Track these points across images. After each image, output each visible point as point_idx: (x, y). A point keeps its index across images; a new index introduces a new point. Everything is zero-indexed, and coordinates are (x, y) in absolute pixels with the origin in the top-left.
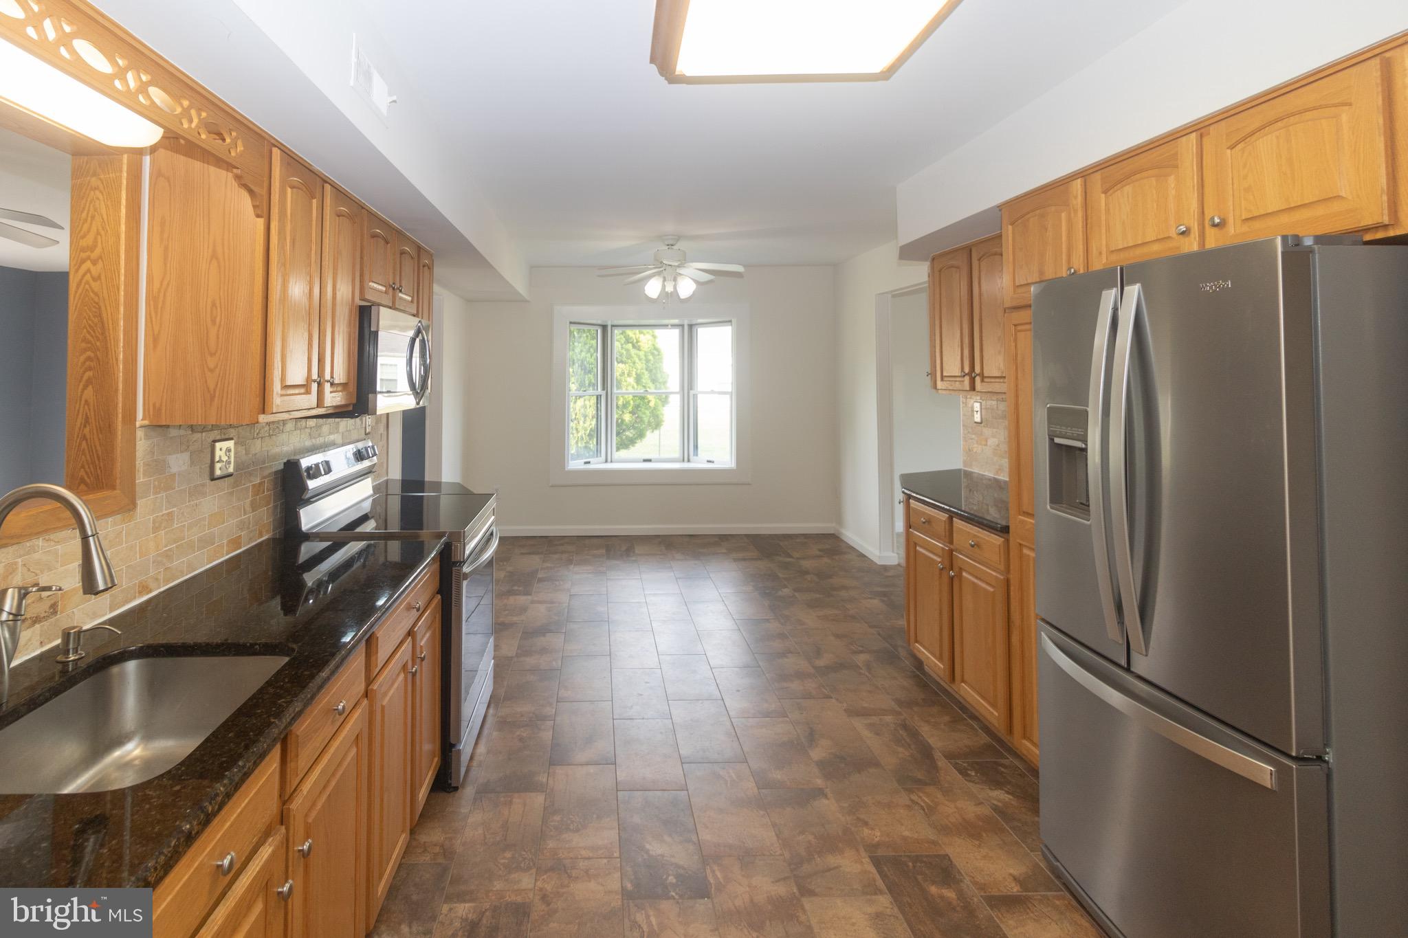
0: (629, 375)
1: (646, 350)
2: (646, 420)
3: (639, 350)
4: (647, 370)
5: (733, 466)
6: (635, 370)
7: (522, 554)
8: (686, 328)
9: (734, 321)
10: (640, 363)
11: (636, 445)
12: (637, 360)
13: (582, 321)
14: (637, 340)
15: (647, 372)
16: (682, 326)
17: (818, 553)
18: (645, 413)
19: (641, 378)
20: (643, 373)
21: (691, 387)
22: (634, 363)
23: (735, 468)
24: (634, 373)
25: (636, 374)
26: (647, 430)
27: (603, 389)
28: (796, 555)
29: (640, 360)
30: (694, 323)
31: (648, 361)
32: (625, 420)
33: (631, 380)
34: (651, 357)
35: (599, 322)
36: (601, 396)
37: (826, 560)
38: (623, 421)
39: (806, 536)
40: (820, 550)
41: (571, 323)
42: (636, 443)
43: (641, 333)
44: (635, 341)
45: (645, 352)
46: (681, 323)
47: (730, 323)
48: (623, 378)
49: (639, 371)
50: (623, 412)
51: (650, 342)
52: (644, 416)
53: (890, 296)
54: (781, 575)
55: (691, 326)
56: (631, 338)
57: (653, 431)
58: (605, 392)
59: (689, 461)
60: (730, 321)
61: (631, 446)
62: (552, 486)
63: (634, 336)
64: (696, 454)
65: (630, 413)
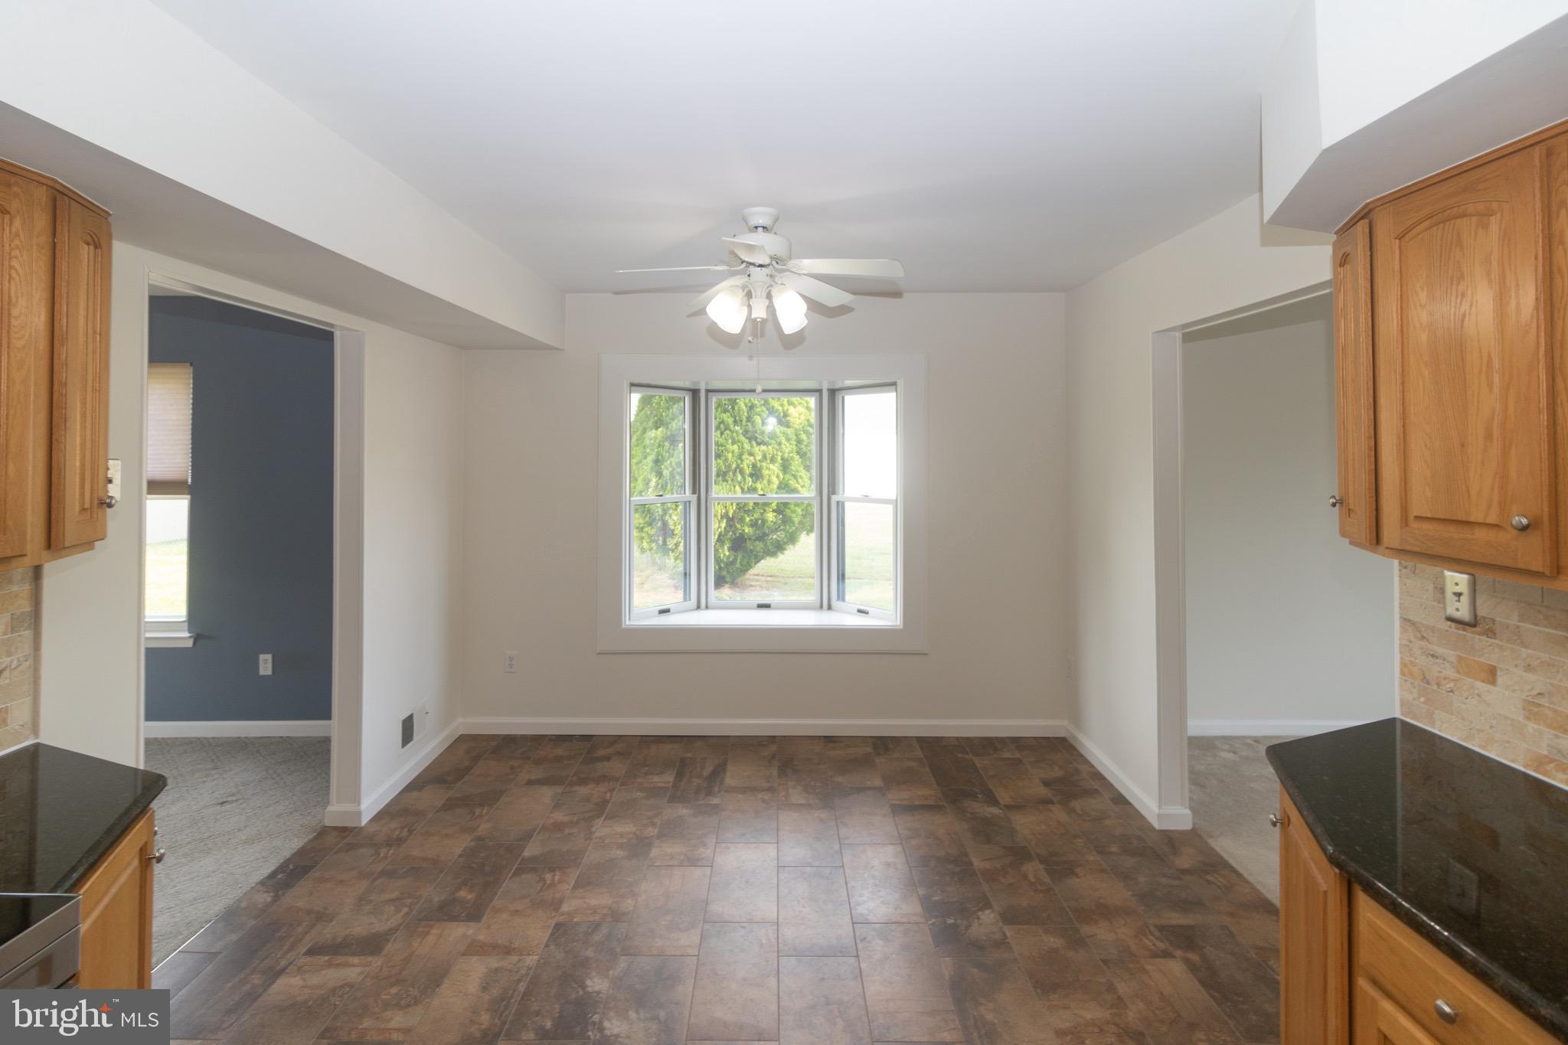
0: (773, 460)
1: (798, 427)
2: (796, 520)
3: (788, 426)
4: (798, 453)
5: (898, 623)
6: (781, 454)
7: (530, 783)
8: (825, 394)
9: (900, 383)
10: (788, 445)
11: (786, 552)
12: (783, 440)
13: (653, 383)
14: (784, 412)
15: (798, 456)
16: (820, 391)
17: (1043, 791)
18: (794, 512)
19: (790, 465)
20: (792, 458)
21: (833, 490)
22: (780, 444)
23: (901, 627)
24: (779, 458)
25: (782, 459)
26: (801, 532)
27: (694, 493)
28: (1004, 796)
29: (788, 439)
30: (837, 387)
31: (799, 442)
32: (767, 521)
33: (775, 468)
34: (804, 436)
35: (687, 384)
36: (690, 502)
37: (1058, 813)
38: (764, 521)
39: (1017, 742)
40: (1046, 783)
41: (632, 385)
42: (785, 549)
43: (790, 403)
44: (782, 414)
45: (796, 429)
46: (817, 387)
47: (893, 387)
48: (764, 464)
49: (786, 455)
50: (765, 511)
51: (803, 417)
52: (794, 515)
53: (1178, 335)
54: (977, 863)
55: (833, 392)
56: (777, 410)
57: (808, 534)
58: (696, 496)
59: (830, 608)
60: (894, 384)
61: (779, 554)
62: (599, 654)
63: (780, 408)
64: (841, 597)
65: (774, 511)
